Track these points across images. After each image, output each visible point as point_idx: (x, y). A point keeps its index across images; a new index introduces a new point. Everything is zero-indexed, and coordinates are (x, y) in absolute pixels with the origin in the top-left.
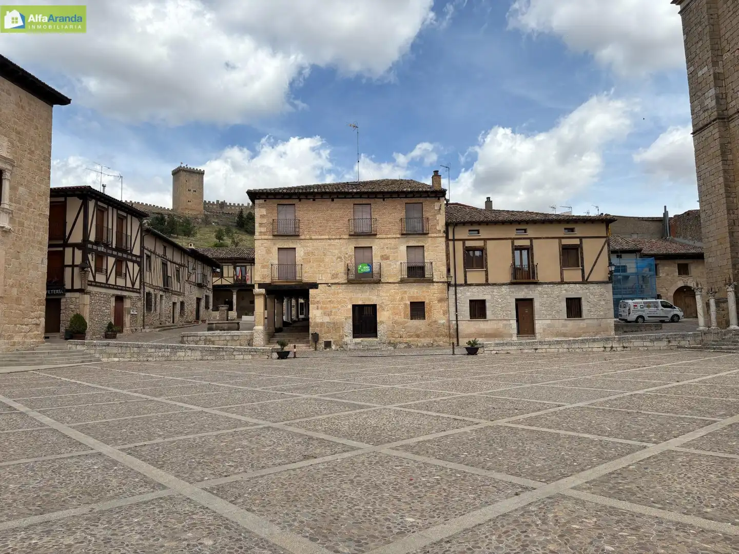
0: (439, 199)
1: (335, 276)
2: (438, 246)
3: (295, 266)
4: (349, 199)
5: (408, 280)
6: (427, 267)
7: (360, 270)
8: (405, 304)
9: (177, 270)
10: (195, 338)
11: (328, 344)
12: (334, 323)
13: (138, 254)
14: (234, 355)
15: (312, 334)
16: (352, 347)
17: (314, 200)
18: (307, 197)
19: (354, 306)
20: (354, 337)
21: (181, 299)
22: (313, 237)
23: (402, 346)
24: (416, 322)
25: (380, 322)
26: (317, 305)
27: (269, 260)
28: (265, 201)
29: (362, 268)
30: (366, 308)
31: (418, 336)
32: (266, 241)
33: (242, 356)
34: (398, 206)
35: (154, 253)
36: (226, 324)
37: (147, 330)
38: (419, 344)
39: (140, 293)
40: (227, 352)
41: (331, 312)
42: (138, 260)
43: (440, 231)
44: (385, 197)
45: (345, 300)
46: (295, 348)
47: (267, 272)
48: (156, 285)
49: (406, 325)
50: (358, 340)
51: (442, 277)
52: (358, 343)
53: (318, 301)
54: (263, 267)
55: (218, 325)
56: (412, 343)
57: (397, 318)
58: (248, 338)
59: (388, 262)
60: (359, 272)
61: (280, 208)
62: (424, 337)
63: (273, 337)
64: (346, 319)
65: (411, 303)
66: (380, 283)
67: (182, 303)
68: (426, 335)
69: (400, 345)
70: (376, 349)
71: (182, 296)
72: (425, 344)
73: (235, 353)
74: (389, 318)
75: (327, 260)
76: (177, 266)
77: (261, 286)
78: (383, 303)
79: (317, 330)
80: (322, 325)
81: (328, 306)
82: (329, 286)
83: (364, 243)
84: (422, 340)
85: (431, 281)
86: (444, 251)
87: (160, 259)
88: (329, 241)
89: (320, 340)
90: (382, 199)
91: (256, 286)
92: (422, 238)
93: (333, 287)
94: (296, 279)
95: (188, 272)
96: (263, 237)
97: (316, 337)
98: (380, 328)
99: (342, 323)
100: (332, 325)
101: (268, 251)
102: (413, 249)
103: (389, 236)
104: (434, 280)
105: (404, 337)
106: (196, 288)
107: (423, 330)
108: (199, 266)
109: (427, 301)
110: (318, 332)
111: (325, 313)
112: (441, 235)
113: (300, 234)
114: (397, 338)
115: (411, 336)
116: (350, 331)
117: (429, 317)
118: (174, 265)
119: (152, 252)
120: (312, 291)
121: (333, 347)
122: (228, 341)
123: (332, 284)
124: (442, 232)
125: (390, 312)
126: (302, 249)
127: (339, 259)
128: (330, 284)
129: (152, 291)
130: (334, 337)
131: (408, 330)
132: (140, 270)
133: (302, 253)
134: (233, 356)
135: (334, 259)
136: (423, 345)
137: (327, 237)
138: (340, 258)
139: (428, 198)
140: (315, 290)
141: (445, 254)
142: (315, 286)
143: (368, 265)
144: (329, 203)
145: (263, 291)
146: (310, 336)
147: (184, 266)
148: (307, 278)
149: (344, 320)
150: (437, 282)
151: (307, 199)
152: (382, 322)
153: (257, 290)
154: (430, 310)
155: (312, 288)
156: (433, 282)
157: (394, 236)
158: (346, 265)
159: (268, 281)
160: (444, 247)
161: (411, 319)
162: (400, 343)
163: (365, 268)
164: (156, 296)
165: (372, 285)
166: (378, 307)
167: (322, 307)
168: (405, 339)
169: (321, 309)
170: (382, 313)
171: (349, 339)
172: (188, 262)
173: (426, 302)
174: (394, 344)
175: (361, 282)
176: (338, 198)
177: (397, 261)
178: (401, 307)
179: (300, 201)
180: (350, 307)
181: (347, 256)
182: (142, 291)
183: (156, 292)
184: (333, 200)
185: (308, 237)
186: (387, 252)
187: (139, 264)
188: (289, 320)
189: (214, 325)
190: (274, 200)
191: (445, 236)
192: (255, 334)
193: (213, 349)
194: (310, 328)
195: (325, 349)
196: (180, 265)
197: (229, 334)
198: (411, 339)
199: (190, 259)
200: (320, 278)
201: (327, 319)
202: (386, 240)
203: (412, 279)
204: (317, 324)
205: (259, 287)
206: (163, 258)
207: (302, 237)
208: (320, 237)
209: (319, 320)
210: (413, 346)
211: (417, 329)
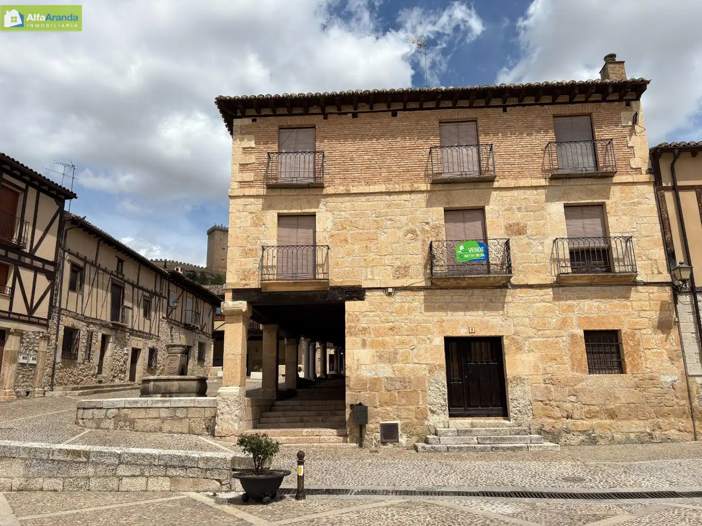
0: (628, 105)
1: (402, 271)
2: (640, 203)
3: (314, 251)
4: (428, 112)
5: (575, 278)
6: (617, 249)
7: (461, 256)
8: (573, 336)
9: (145, 300)
10: (96, 411)
11: (389, 433)
12: (403, 380)
13: (51, 257)
14: (120, 478)
15: (352, 406)
16: (448, 441)
17: (355, 116)
18: (339, 109)
19: (448, 340)
20: (451, 416)
21: (151, 344)
22: (354, 190)
23: (576, 439)
24: (607, 380)
25: (514, 378)
26: (363, 337)
27: (258, 238)
28: (254, 120)
29: (465, 251)
30: (477, 344)
31: (612, 415)
32: (252, 200)
33: (142, 481)
34: (539, 121)
35: (93, 264)
36: (176, 383)
37: (58, 392)
38: (618, 436)
39: (47, 326)
40: (100, 468)
41: (396, 353)
42: (51, 268)
43: (638, 170)
44: (508, 103)
45: (428, 325)
46: (301, 463)
47: (252, 264)
48: (94, 316)
49: (579, 386)
50: (464, 423)
51: (656, 272)
52: (466, 432)
53: (365, 329)
54: (246, 253)
55: (157, 383)
56: (598, 432)
57: (553, 368)
58: (208, 414)
59: (523, 239)
60: (459, 260)
61: (285, 133)
62: (628, 417)
63: (270, 410)
64: (430, 371)
65: (586, 333)
66: (507, 287)
67: (153, 352)
68: (634, 412)
69: (569, 436)
70: (513, 449)
71: (154, 340)
72: (632, 436)
73: (122, 471)
74: (536, 367)
75: (382, 237)
76: (147, 294)
77: (238, 294)
78: (516, 333)
79: (364, 397)
80: (375, 384)
81: (387, 339)
82: (390, 294)
83: (464, 198)
84: (626, 424)
85: (629, 282)
86: (655, 214)
87: (107, 277)
88: (387, 197)
89: (371, 420)
90: (501, 110)
91: (229, 296)
92: (596, 185)
93: (399, 297)
94: (315, 279)
95: (168, 305)
96: (248, 191)
97: (361, 413)
98: (514, 392)
99: (420, 380)
100: (398, 385)
101: (257, 222)
102: (579, 210)
103: (522, 183)
104: (639, 278)
105: (576, 416)
106: (183, 331)
107: (623, 401)
108: (190, 301)
109: (625, 330)
110: (366, 403)
111: (380, 357)
112: (645, 177)
113: (326, 185)
114: (558, 418)
115: (592, 415)
116: (442, 402)
117: (635, 366)
118: (141, 292)
119: (88, 262)
120: (350, 306)
121: (403, 439)
122: (163, 420)
123: (396, 289)
124: (644, 172)
125: (538, 354)
126: (329, 215)
127: (410, 235)
128: (390, 290)
129: (81, 325)
130: (404, 414)
131: (586, 399)
132: (51, 287)
133: (329, 225)
134: (116, 480)
135: (400, 233)
136: (628, 438)
137: (382, 188)
138: (413, 232)
139: (603, 104)
140: (359, 303)
141: (656, 220)
142: (357, 293)
143: (481, 245)
144: (386, 121)
145: (243, 305)
146: (348, 411)
147: (160, 296)
148: (338, 277)
149: (427, 372)
150: (646, 284)
151: (339, 114)
152: (519, 380)
153: (229, 304)
154: (637, 351)
155: (351, 299)
156: (636, 284)
157: (535, 182)
158: (427, 248)
159: (254, 283)
160: (653, 202)
161: (590, 372)
162: (568, 431)
163: (471, 250)
164: (90, 335)
165: (489, 292)
166: (506, 342)
167: (373, 341)
168: (579, 422)
169: (372, 346)
170: (518, 356)
171: (440, 419)
172: (169, 291)
173: (623, 332)
174: (553, 433)
175: (464, 284)
176: (405, 109)
177: (545, 236)
178: (564, 341)
179: (326, 118)
180: (440, 342)
181: (427, 227)
182: (53, 323)
183: (92, 328)
184: (394, 114)
185: (341, 189)
186: (518, 217)
187: (51, 276)
188: (311, 375)
189: (152, 383)
190: (273, 119)
191: (653, 179)
192: (221, 405)
193: (61, 458)
194: (347, 393)
195: (384, 443)
196: (153, 294)
197: (167, 405)
198: (595, 422)
199: (173, 287)
200: (370, 277)
201: (385, 371)
202: (515, 193)
203: (585, 277)
204: (363, 384)
205: (235, 299)
206: (117, 276)
207: (329, 190)
208: (367, 189)
209: (366, 373)
210: (601, 442)
211: (610, 395)
